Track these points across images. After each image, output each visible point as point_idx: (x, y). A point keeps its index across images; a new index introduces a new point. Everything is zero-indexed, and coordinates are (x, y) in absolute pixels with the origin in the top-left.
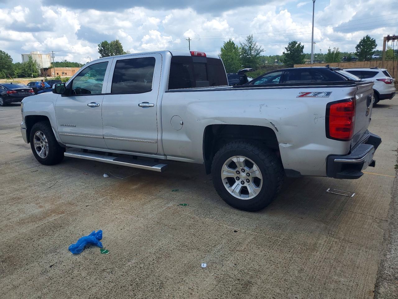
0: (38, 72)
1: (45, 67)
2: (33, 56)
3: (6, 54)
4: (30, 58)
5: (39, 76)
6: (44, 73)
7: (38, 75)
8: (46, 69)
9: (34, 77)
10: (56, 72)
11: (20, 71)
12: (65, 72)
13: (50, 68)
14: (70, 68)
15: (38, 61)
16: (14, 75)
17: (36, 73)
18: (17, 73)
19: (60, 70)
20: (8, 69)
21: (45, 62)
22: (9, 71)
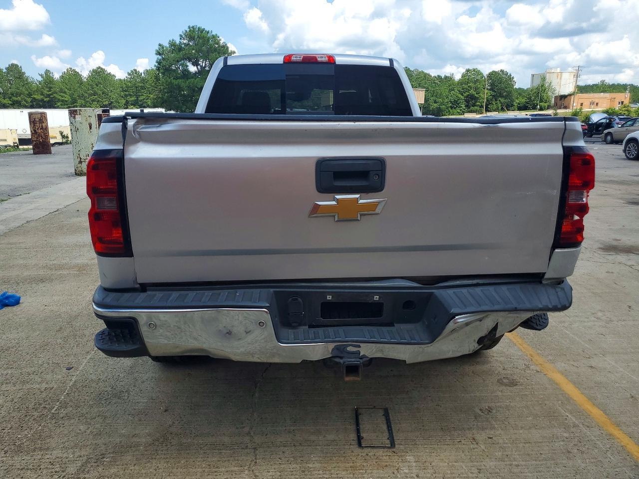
0: (550, 101)
1: (562, 94)
2: (548, 76)
3: (509, 74)
4: (544, 79)
5: (549, 108)
6: (559, 103)
7: (548, 106)
8: (563, 97)
9: (541, 109)
10: (581, 101)
11: (523, 100)
12: (596, 101)
13: (570, 95)
14: (607, 95)
15: (555, 84)
16: (512, 105)
17: (546, 103)
18: (519, 104)
19: (587, 98)
20: (505, 97)
21: (565, 86)
22: (506, 100)
